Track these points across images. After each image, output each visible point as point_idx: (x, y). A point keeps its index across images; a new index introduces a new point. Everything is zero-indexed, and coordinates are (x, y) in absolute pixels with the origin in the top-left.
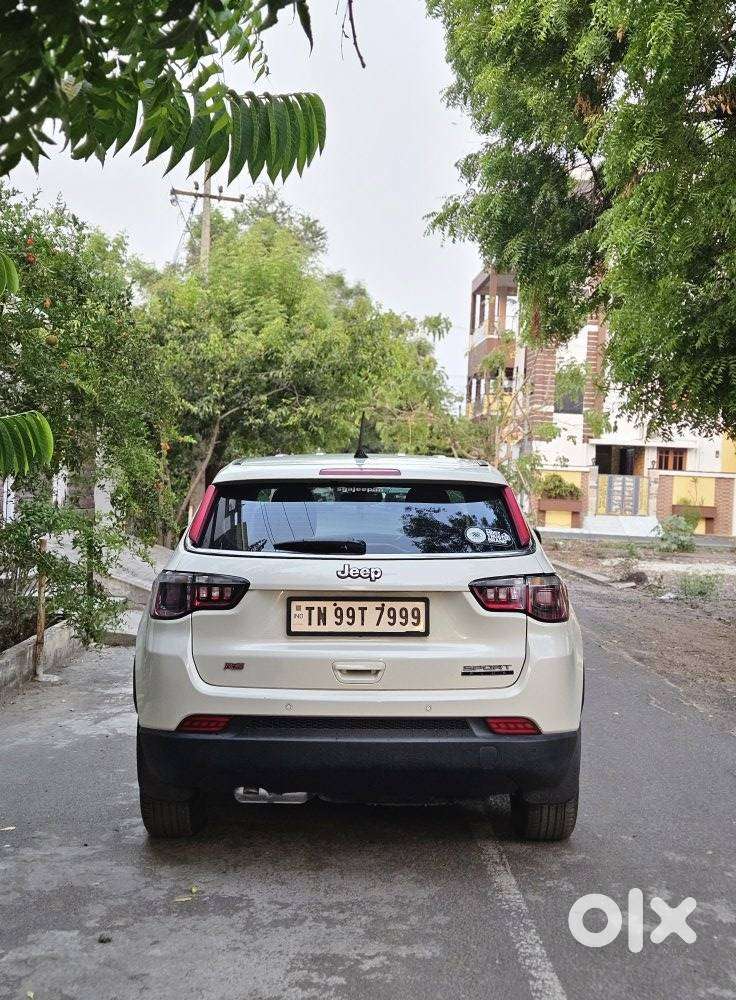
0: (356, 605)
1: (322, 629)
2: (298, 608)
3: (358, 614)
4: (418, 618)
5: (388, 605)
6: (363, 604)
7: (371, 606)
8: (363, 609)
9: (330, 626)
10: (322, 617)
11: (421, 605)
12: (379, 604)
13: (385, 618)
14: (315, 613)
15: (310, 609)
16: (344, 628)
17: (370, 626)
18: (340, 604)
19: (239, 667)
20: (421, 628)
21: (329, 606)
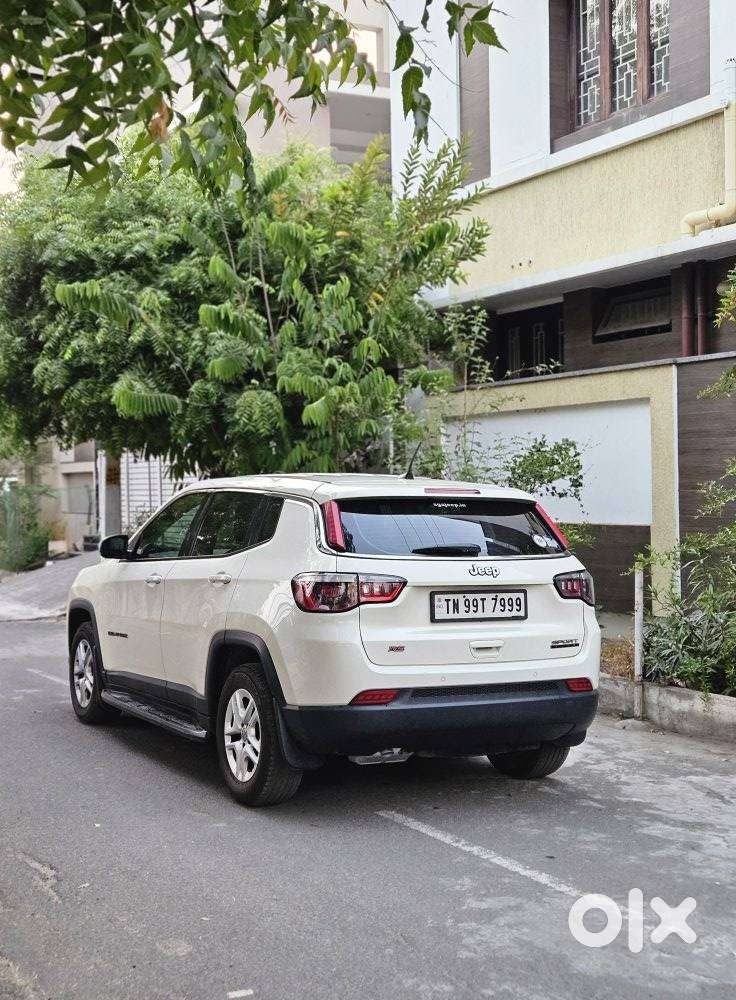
0: (479, 596)
1: (456, 616)
2: (440, 600)
3: (480, 603)
4: (520, 605)
5: (500, 596)
6: (483, 596)
7: (489, 597)
8: (483, 600)
9: (462, 614)
10: (456, 606)
11: (521, 596)
12: (493, 596)
13: (498, 606)
14: (451, 603)
15: (448, 601)
16: (471, 615)
17: (488, 614)
18: (468, 596)
19: (400, 649)
20: (522, 613)
21: (460, 598)
